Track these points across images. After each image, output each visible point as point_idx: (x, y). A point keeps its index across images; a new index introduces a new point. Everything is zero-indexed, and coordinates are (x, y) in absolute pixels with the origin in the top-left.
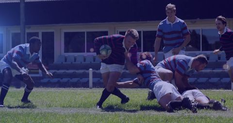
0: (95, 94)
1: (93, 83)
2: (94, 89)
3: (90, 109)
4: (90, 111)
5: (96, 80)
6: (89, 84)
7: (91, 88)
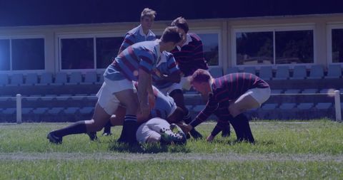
0: (25, 131)
1: (23, 115)
2: (24, 123)
3: (13, 154)
4: (13, 157)
5: (27, 110)
6: (16, 116)
7: (19, 123)
